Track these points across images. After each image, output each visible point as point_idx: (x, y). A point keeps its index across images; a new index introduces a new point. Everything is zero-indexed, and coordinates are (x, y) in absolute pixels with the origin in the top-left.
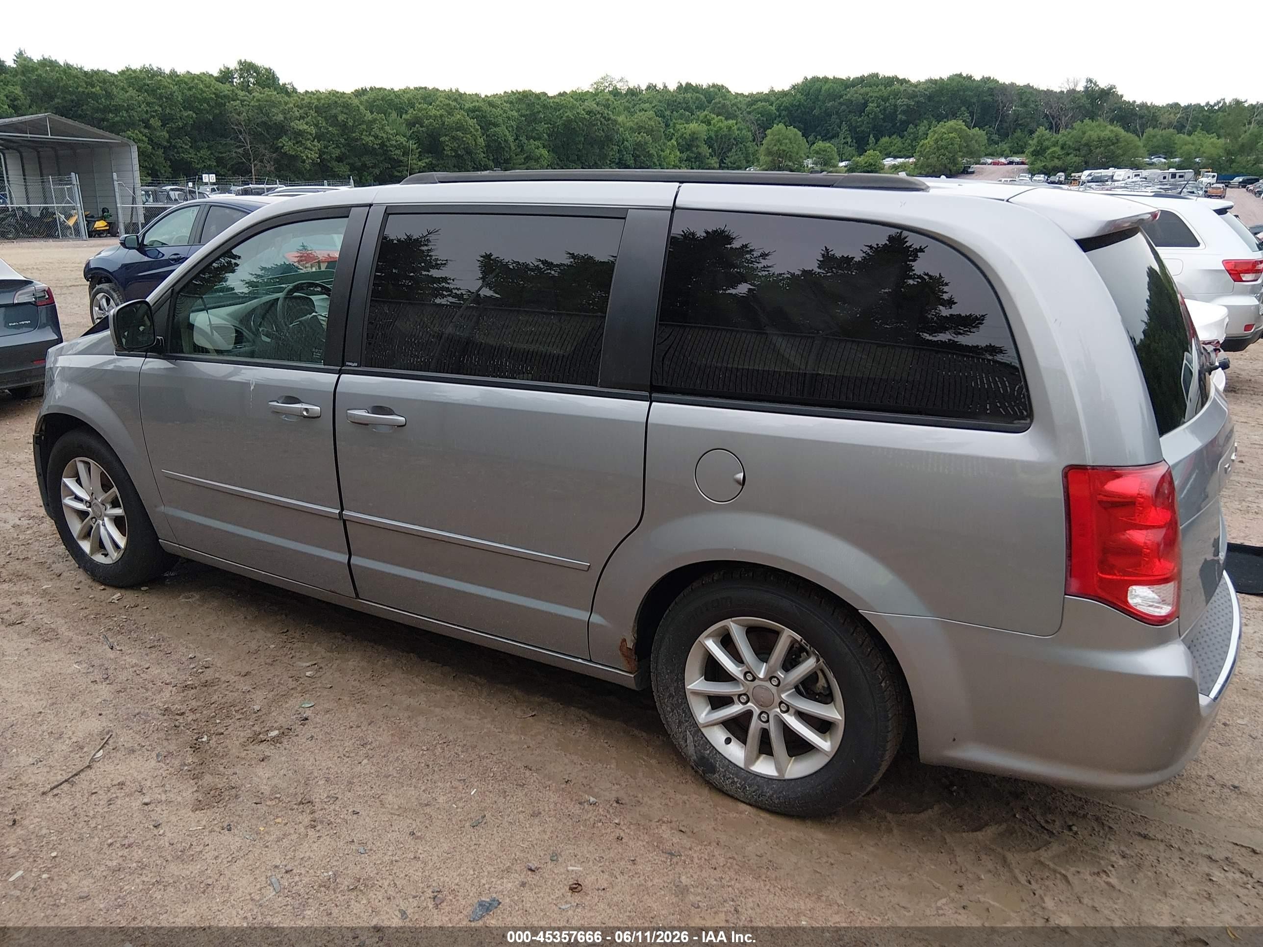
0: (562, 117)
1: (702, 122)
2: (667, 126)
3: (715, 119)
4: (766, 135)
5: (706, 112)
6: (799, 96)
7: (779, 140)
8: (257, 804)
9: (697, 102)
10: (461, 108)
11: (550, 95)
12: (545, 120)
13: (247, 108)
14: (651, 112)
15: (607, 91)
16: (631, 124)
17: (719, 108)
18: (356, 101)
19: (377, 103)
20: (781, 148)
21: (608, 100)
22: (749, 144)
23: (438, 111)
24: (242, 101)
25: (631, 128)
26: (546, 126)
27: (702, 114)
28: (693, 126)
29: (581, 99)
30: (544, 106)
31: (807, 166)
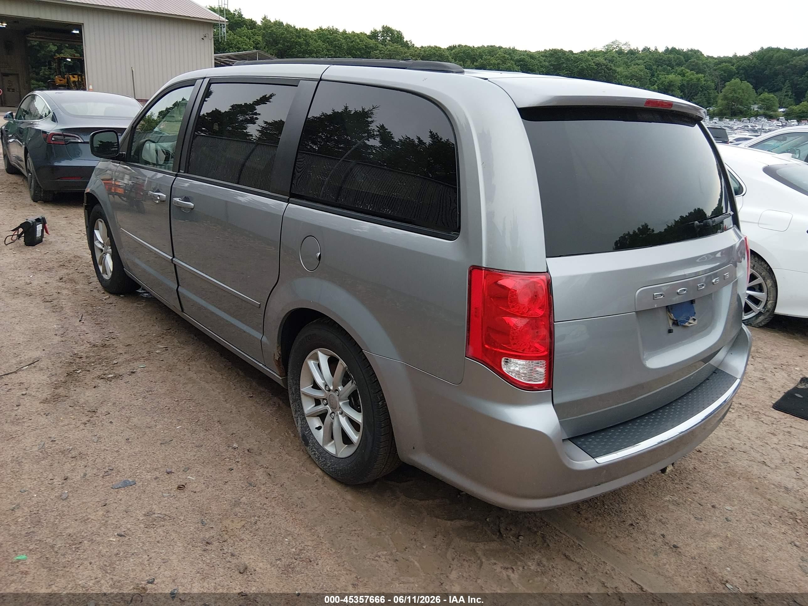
0: (578, 67)
1: (679, 74)
2: (653, 75)
3: (689, 73)
4: (725, 86)
5: (683, 68)
6: (755, 60)
7: (734, 90)
8: (70, 406)
9: (677, 61)
10: (511, 59)
11: (574, 52)
12: (567, 69)
13: (383, 55)
14: (642, 66)
15: (614, 51)
16: (626, 73)
17: (693, 65)
18: (447, 53)
19: (460, 55)
20: (735, 95)
21: (613, 57)
22: (711, 91)
23: (497, 60)
24: (380, 51)
25: (626, 76)
26: (567, 72)
27: (679, 69)
28: (672, 77)
29: (595, 55)
30: (567, 59)
31: (754, 109)
